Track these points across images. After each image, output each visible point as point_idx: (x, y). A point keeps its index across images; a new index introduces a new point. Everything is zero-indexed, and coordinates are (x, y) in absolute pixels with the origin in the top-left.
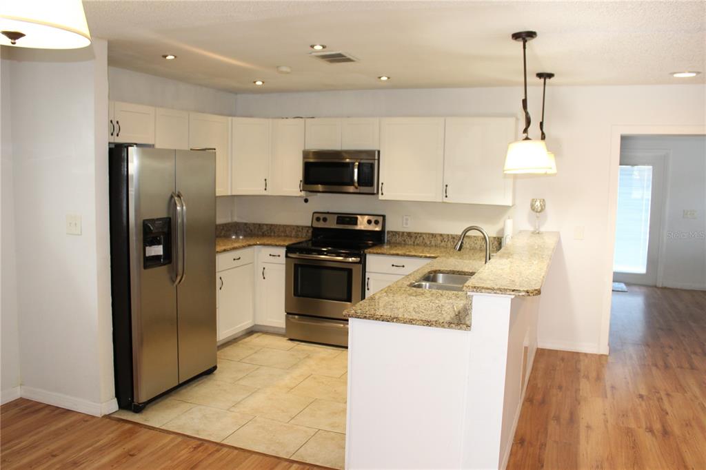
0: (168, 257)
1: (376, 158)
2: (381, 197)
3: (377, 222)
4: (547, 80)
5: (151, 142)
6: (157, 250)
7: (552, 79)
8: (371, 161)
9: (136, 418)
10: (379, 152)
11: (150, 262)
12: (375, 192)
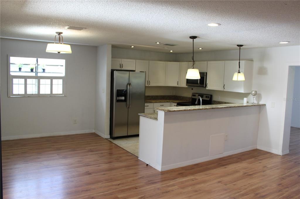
0: (125, 100)
1: (205, 75)
2: (207, 88)
3: (208, 97)
4: (241, 47)
5: (134, 70)
6: (123, 98)
7: (243, 47)
8: (203, 76)
9: (112, 140)
10: (206, 73)
11: (118, 101)
12: (205, 86)
